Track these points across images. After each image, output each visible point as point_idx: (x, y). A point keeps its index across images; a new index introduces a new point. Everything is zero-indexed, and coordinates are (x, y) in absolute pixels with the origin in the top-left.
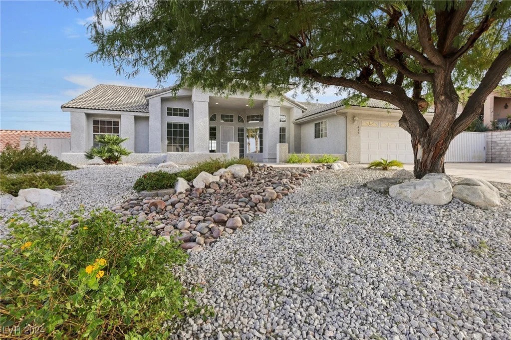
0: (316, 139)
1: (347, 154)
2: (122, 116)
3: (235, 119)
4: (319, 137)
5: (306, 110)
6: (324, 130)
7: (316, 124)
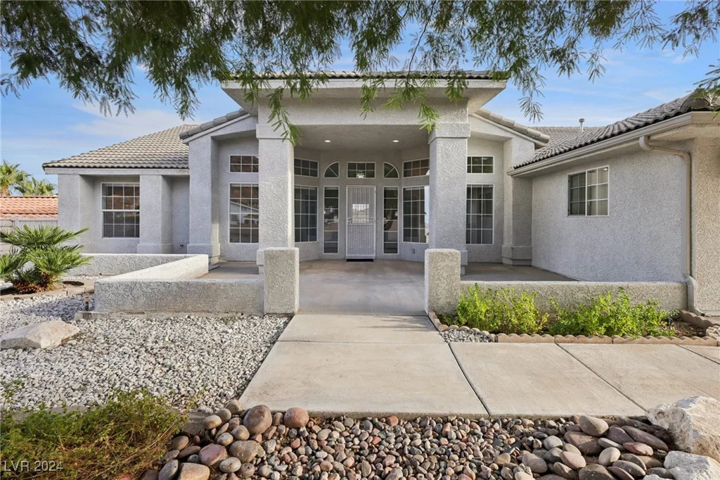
0: (574, 218)
1: (694, 282)
2: (141, 177)
3: (379, 170)
4: (582, 213)
5: (546, 141)
6: (597, 191)
7: (571, 179)
